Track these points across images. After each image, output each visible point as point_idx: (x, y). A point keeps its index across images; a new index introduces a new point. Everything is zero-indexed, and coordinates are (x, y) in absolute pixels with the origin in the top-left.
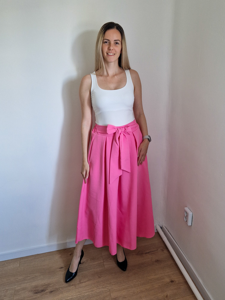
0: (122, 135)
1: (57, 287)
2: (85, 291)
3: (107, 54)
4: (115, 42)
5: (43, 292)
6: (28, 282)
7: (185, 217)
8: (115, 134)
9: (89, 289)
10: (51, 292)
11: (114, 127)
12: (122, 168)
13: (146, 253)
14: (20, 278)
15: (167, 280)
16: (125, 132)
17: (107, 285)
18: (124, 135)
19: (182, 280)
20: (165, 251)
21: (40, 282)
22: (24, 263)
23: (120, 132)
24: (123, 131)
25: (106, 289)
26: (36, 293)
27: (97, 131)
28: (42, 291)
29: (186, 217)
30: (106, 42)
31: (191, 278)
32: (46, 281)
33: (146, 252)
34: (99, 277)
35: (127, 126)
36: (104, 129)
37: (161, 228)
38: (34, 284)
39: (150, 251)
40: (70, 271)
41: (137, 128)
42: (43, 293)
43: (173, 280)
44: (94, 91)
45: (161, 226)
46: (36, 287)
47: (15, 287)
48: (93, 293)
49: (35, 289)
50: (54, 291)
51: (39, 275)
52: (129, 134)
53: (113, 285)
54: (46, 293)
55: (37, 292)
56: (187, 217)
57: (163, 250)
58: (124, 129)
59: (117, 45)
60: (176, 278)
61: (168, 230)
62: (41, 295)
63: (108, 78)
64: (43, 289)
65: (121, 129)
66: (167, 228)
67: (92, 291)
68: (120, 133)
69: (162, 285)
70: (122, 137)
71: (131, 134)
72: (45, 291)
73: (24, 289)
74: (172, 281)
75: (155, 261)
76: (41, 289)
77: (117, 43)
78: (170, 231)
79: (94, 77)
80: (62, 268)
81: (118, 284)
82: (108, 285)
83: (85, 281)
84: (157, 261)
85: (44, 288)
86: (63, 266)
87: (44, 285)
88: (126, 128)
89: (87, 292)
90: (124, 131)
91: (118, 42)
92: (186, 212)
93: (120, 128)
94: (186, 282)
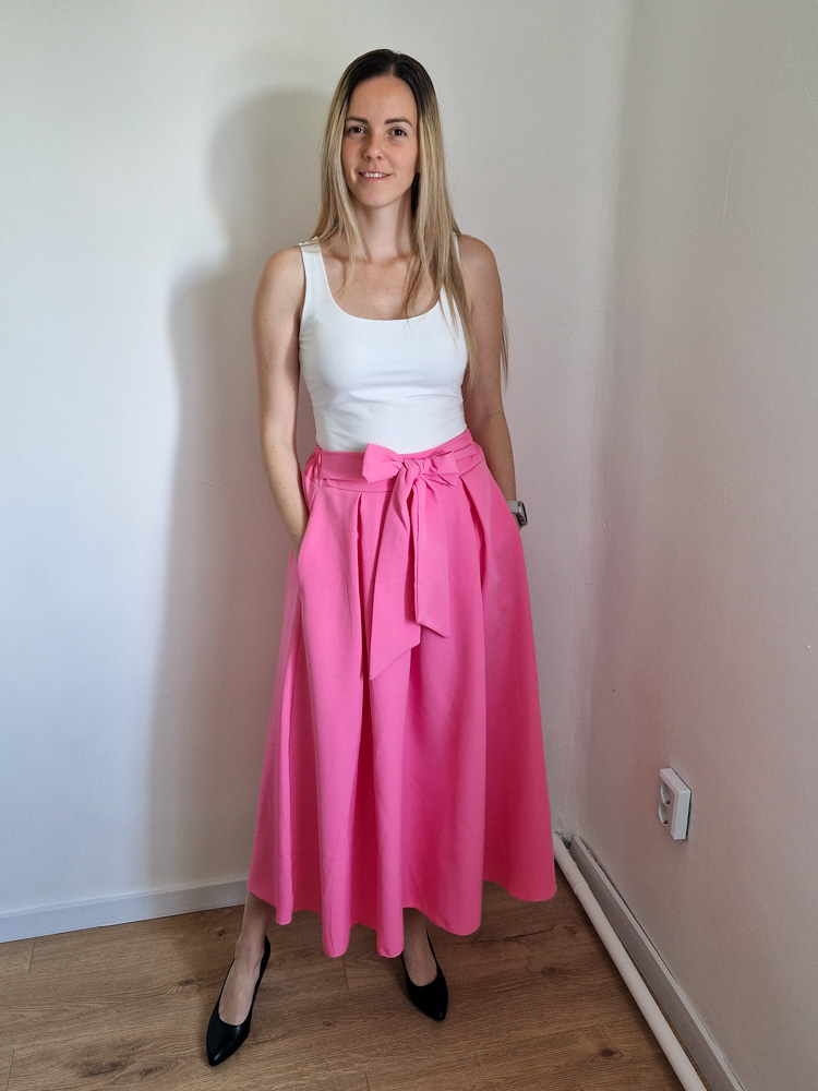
0: (421, 486)
1: (169, 1054)
2: (275, 1076)
3: (361, 174)
4: (390, 126)
5: (114, 1073)
6: (60, 1032)
7: (663, 804)
8: (393, 482)
9: (289, 1068)
10: (148, 1072)
11: (389, 456)
12: (420, 619)
13: (508, 939)
14: (34, 1015)
15: (589, 1046)
16: (431, 474)
17: (355, 1055)
18: (428, 486)
19: (646, 1051)
20: (583, 935)
21: (104, 1033)
22: (49, 959)
23: (413, 474)
24: (426, 470)
25: (354, 1072)
26: (91, 1074)
27: (325, 473)
28: (114, 1066)
29: (663, 807)
30: (356, 130)
31: (681, 1042)
32: (128, 1031)
33: (507, 935)
34: (328, 1024)
35: (439, 453)
36: (354, 463)
37: (568, 845)
38: (84, 1038)
39: (521, 933)
40: (222, 1018)
41: (475, 461)
42: (117, 1074)
43: (611, 1046)
44: (316, 317)
45: (566, 836)
46: (90, 1050)
47: (15, 1046)
48: (302, 1082)
49: (86, 1059)
50: (156, 1069)
51: (102, 1006)
52: (449, 484)
53: (378, 1055)
54: (125, 1075)
55: (92, 1071)
56: (668, 806)
57: (572, 932)
58: (428, 463)
59: (400, 138)
60: (625, 1041)
61: (592, 853)
62: (109, 1084)
63: (371, 269)
64: (117, 1060)
65: (420, 462)
66: (591, 846)
67: (301, 1075)
68: (416, 480)
69: (567, 1065)
70: (421, 494)
71: (456, 482)
72: (125, 1067)
73: (46, 1057)
74: (607, 1053)
75: (543, 972)
76: (109, 1060)
77: (399, 132)
78: (600, 858)
79: (314, 262)
80: (187, 982)
81: (398, 1055)
82: (361, 1057)
83: (273, 1036)
84: (550, 972)
85: (120, 1057)
86: (192, 977)
87: (119, 1047)
88: (437, 460)
89: (279, 1079)
90: (430, 470)
91: (403, 125)
92: (667, 788)
93: (413, 458)
94: (662, 1058)
